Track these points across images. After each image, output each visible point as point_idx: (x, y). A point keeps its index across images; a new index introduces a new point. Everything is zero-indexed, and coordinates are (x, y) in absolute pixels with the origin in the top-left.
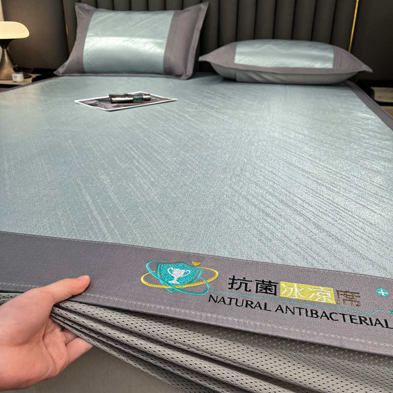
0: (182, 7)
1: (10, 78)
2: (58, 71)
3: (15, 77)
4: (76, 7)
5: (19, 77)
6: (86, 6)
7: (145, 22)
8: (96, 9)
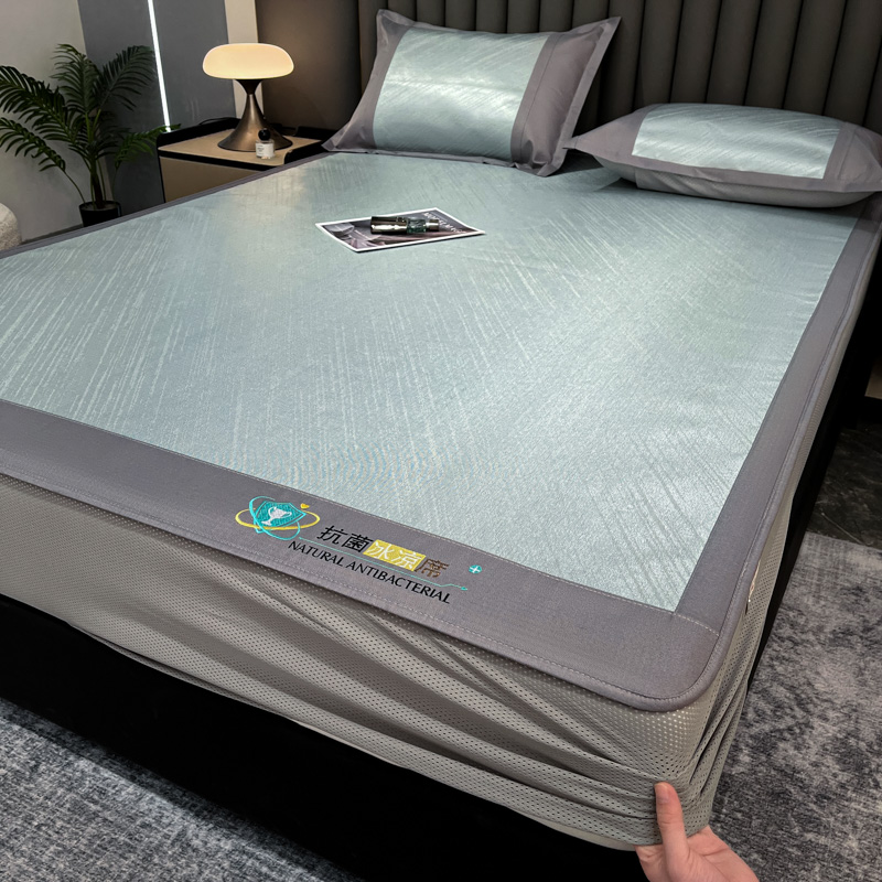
0: (569, 24)
1: (252, 149)
2: (331, 142)
3: (261, 150)
4: (379, 18)
5: (266, 151)
6: (397, 18)
7: (489, 57)
8: (412, 22)
